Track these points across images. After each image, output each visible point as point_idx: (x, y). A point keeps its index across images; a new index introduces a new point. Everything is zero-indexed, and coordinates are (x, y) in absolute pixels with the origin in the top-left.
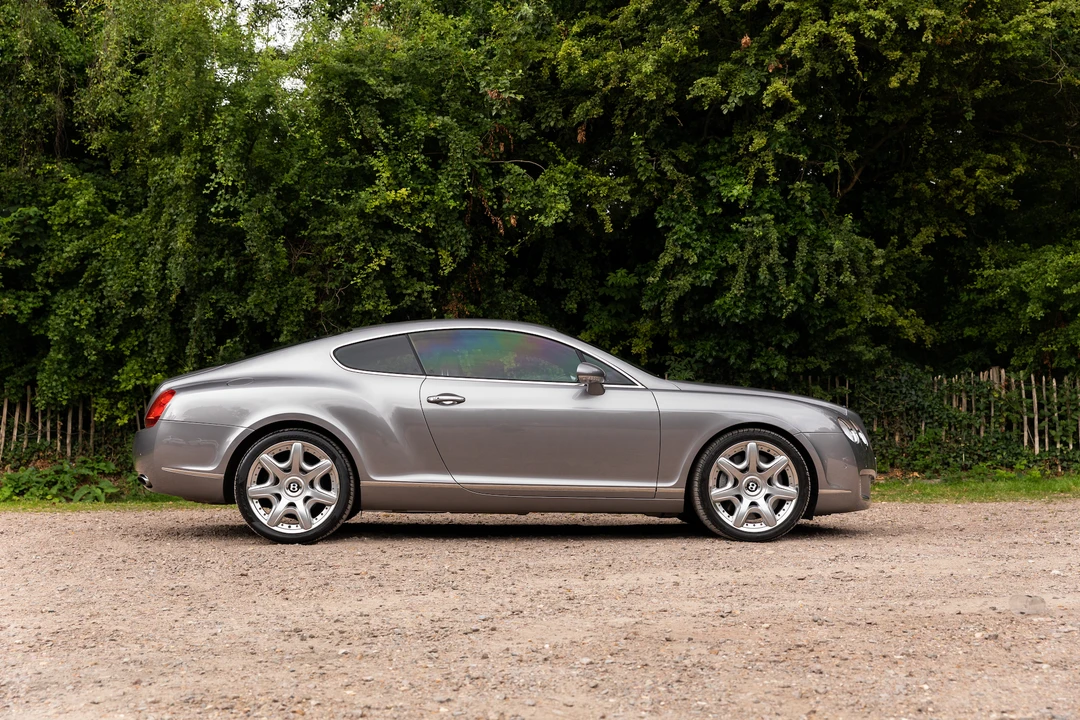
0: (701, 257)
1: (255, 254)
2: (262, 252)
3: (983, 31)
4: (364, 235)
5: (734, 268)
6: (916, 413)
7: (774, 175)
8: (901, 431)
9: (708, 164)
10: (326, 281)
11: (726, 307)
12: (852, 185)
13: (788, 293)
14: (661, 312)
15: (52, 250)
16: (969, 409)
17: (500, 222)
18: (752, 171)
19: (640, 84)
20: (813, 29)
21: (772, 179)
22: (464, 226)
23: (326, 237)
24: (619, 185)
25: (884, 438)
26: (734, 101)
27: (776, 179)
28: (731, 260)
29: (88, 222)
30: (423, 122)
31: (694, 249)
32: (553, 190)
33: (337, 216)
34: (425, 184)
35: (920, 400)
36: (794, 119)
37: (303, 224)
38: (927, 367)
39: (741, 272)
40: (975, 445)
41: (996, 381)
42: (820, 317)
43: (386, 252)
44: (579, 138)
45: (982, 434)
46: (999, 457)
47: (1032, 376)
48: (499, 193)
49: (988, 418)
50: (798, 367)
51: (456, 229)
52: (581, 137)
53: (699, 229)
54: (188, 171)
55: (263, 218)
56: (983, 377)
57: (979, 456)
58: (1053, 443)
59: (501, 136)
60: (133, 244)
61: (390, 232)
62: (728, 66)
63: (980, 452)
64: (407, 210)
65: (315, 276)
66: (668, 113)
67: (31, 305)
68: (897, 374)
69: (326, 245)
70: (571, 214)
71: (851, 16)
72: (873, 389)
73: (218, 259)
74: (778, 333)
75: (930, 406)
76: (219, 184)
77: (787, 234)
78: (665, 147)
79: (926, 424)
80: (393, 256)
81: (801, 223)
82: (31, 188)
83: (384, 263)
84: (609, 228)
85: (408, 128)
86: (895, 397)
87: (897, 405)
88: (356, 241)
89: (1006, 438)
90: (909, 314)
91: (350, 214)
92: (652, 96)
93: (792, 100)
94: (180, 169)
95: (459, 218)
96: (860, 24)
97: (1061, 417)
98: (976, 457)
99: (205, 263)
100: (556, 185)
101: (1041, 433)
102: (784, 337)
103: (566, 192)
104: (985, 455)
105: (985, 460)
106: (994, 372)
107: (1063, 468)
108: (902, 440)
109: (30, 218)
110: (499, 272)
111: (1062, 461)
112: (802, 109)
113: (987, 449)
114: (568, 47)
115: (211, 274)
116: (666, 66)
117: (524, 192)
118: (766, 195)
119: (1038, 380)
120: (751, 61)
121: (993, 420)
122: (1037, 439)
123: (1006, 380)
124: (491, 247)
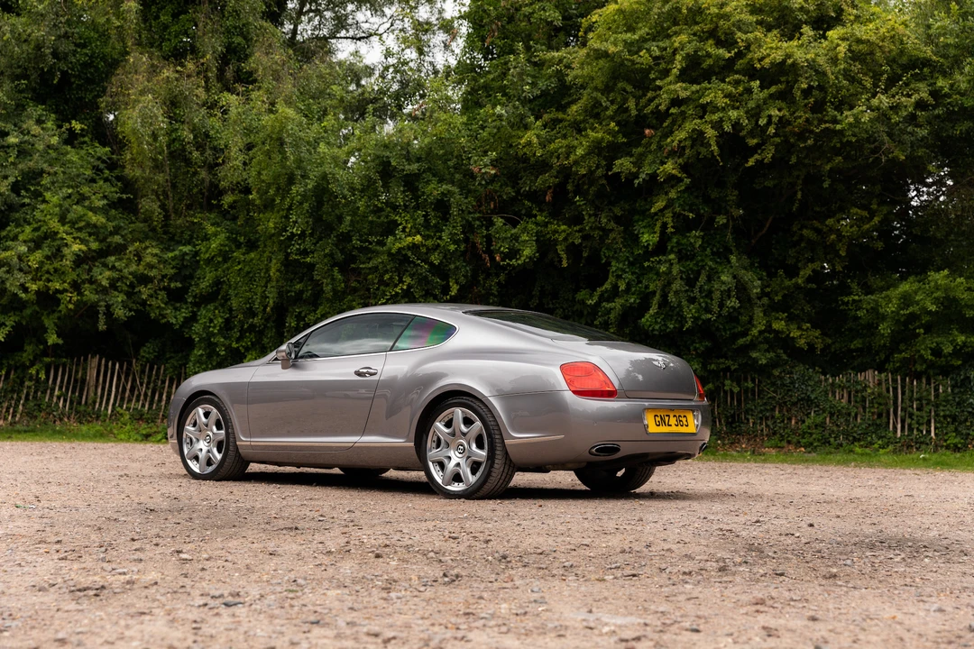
0: (628, 285)
1: (319, 280)
2: (324, 278)
3: (826, 122)
4: (391, 268)
5: (654, 293)
6: (807, 403)
7: (672, 227)
8: (796, 417)
9: (636, 217)
10: (369, 298)
11: (648, 323)
12: (765, 229)
13: (690, 312)
14: (609, 325)
15: (199, 279)
16: (850, 401)
17: (488, 258)
18: (659, 224)
19: (576, 163)
20: (689, 126)
21: (670, 230)
22: (464, 261)
23: (370, 269)
24: (576, 231)
25: (783, 421)
26: (643, 176)
27: (672, 230)
28: (652, 287)
29: (220, 259)
30: (434, 189)
31: (624, 279)
32: (525, 237)
33: (377, 253)
34: (437, 231)
35: (809, 393)
36: (683, 188)
37: (353, 259)
38: (817, 368)
39: (658, 296)
40: (853, 428)
41: (871, 380)
42: (725, 330)
43: (408, 280)
44: (547, 198)
45: (859, 420)
46: (869, 439)
47: (899, 377)
48: (489, 239)
49: (864, 408)
50: (713, 366)
51: (458, 264)
52: (548, 198)
53: (631, 264)
54: (275, 223)
55: (325, 256)
56: (860, 377)
57: (854, 437)
58: (911, 429)
59: (490, 197)
60: (248, 273)
61: (412, 265)
62: (640, 149)
63: (855, 435)
64: (424, 250)
65: (363, 295)
66: (601, 182)
67: (184, 315)
68: (792, 373)
69: (369, 274)
70: (537, 255)
71: (715, 117)
72: (773, 384)
73: (298, 283)
74: (694, 342)
75: (816, 398)
76: (292, 233)
77: (691, 269)
78: (606, 205)
79: (815, 412)
80: (412, 283)
81: (702, 261)
82: (189, 233)
83: (405, 287)
84: (565, 264)
85: (424, 192)
86: (789, 390)
87: (791, 396)
88: (386, 272)
89: (876, 424)
90: (805, 328)
91: (383, 253)
92: (583, 171)
93: (679, 175)
94: (270, 223)
95: (461, 255)
96: (724, 121)
97: (918, 409)
98: (851, 438)
99: (290, 286)
100: (528, 233)
101: (903, 422)
102: (697, 345)
103: (534, 238)
104: (858, 437)
105: (859, 440)
106: (870, 373)
107: (917, 449)
108: (796, 423)
109: (187, 254)
110: (493, 294)
111: (916, 443)
112: (688, 181)
113: (860, 432)
114: (530, 136)
115: (293, 294)
116: (597, 148)
117: (506, 238)
118: (675, 240)
119: (903, 380)
120: (654, 147)
121: (867, 410)
122: (899, 426)
123: (878, 380)
124: (488, 275)
